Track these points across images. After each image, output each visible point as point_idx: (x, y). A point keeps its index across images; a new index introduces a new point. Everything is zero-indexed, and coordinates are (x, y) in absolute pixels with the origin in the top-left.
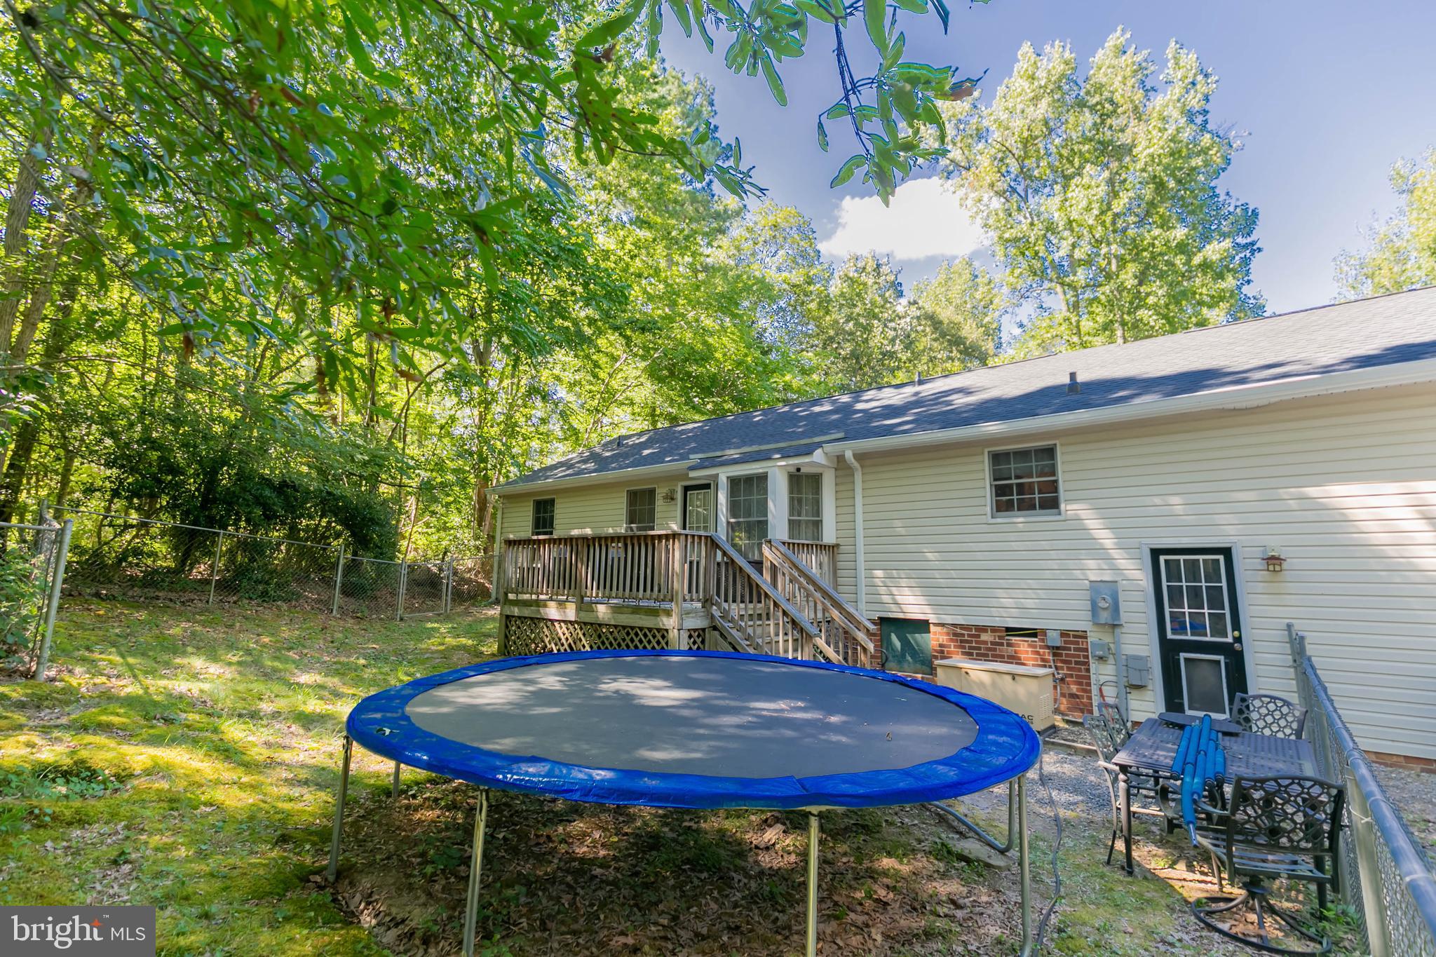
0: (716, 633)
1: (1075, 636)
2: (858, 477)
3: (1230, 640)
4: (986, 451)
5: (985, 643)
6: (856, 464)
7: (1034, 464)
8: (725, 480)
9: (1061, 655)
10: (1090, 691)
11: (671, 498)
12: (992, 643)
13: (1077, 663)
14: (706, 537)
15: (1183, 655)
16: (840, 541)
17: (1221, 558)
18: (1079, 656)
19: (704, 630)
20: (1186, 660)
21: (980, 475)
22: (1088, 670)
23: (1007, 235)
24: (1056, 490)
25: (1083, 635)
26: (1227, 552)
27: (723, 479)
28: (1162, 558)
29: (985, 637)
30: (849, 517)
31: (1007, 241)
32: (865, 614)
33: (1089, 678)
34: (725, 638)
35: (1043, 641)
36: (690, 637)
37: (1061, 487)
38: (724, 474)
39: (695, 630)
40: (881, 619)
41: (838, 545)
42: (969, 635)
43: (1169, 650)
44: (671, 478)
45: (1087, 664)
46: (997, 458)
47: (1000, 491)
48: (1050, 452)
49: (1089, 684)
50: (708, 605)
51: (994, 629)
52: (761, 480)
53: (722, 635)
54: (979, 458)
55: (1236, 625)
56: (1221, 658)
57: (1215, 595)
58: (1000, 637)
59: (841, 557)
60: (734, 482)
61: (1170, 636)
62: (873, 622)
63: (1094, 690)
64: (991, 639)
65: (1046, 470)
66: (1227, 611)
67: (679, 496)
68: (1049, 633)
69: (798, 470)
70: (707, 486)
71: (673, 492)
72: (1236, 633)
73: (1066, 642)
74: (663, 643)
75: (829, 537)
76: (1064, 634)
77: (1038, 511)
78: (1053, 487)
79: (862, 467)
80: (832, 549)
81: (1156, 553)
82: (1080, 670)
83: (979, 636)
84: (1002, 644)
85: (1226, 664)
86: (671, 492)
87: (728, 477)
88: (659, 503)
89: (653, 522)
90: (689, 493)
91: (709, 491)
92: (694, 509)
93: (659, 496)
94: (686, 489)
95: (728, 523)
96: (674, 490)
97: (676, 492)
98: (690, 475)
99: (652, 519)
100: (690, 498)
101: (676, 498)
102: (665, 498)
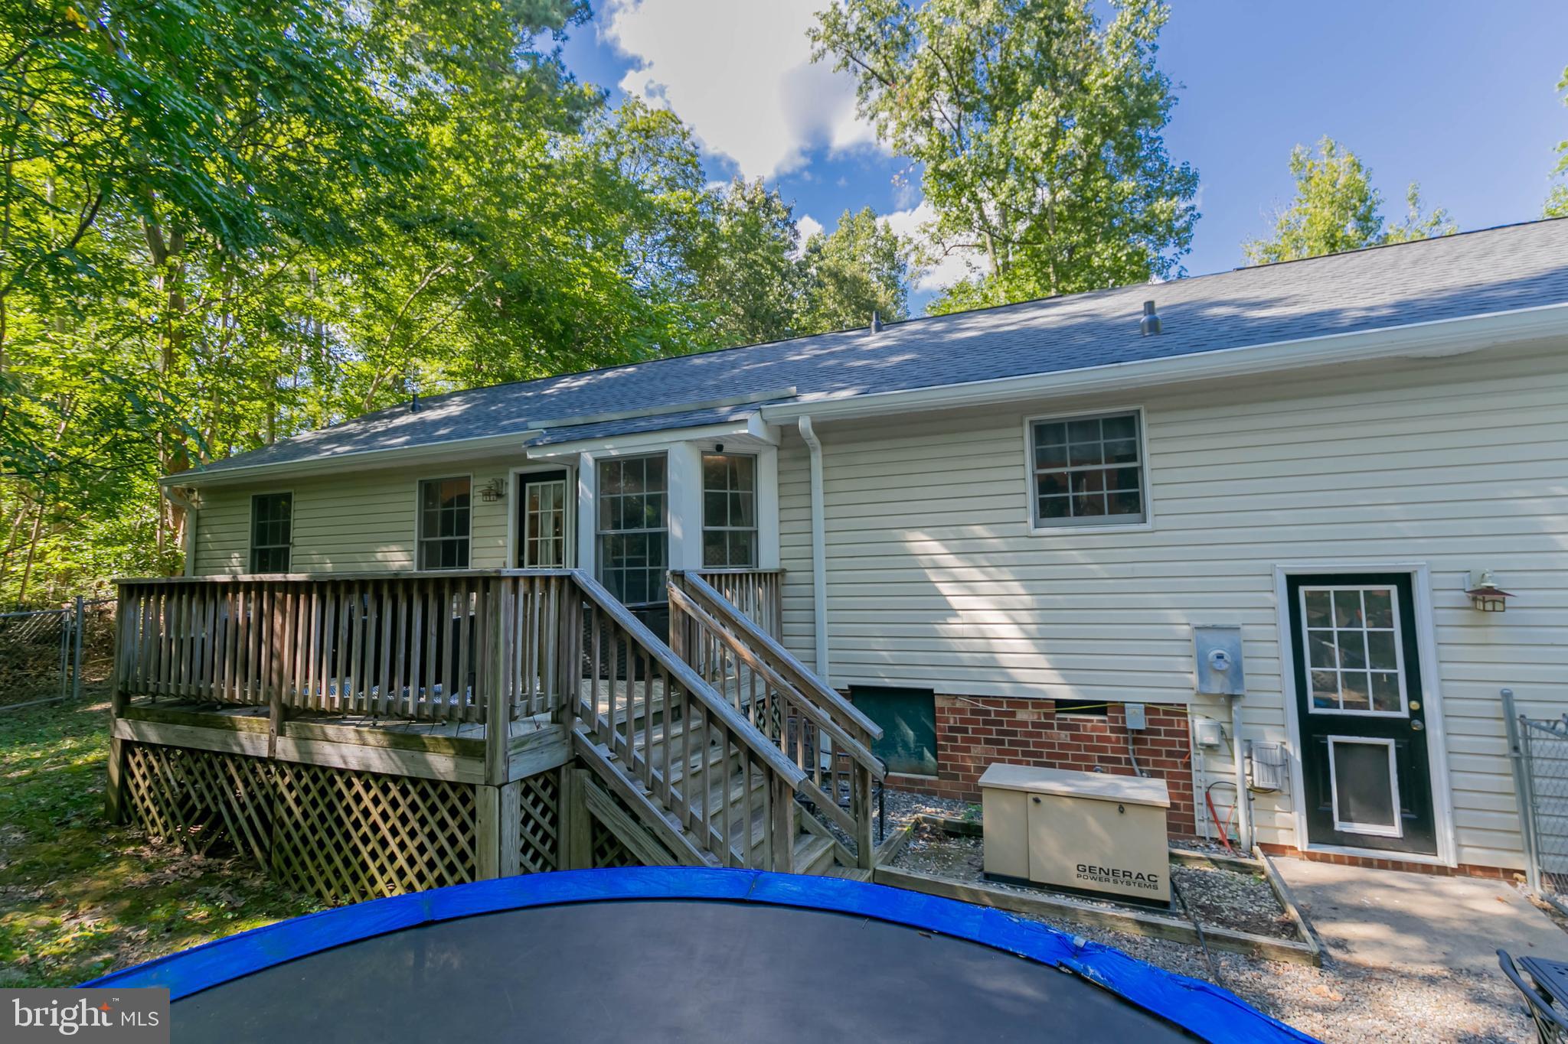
0: (583, 773)
1: (1166, 713)
2: (817, 461)
3: (1404, 714)
4: (1027, 420)
5: (1024, 724)
6: (814, 440)
7: (1102, 442)
8: (591, 463)
9: (1145, 742)
10: (1191, 797)
11: (496, 493)
12: (1035, 725)
13: (1170, 754)
14: (561, 579)
15: (1332, 739)
16: (786, 564)
17: (1393, 589)
18: (1173, 744)
19: (556, 771)
20: (1336, 744)
21: (1018, 460)
22: (1188, 765)
23: (943, 167)
24: (1135, 483)
25: (1179, 711)
26: (1404, 581)
27: (588, 459)
28: (1303, 590)
29: (1022, 715)
30: (802, 526)
31: (944, 174)
32: (830, 681)
33: (1189, 776)
34: (600, 782)
35: (1115, 720)
36: (526, 793)
37: (1149, 478)
38: (588, 455)
39: (536, 777)
40: (852, 688)
41: (783, 571)
42: (997, 713)
43: (1313, 730)
44: (500, 461)
45: (1186, 754)
46: (1042, 432)
47: (1046, 484)
48: (1128, 424)
49: (1190, 787)
50: (565, 715)
51: (1038, 703)
52: (654, 468)
53: (595, 777)
54: (1014, 432)
55: (1415, 691)
56: (1391, 743)
57: (1381, 647)
58: (1047, 716)
59: (786, 590)
60: (608, 469)
61: (1313, 710)
62: (842, 692)
63: (1198, 796)
64: (1034, 718)
65: (1121, 451)
66: (1401, 670)
67: (511, 491)
68: (1129, 709)
69: (719, 448)
70: (560, 475)
71: (502, 482)
72: (1415, 705)
73: (1151, 722)
74: (464, 812)
75: (768, 558)
76: (1150, 709)
77: (1106, 517)
78: (1130, 479)
79: (823, 444)
80: (774, 579)
81: (1294, 582)
82: (1175, 765)
83: (1013, 714)
84: (1051, 727)
85: (1398, 750)
86: (497, 484)
87: (596, 460)
88: (476, 501)
89: (467, 534)
90: (528, 485)
91: (563, 482)
92: (539, 512)
93: (477, 490)
94: (524, 479)
95: (598, 537)
96: (502, 480)
97: (507, 484)
98: (530, 456)
99: (464, 529)
100: (531, 495)
101: (507, 494)
102: (487, 494)
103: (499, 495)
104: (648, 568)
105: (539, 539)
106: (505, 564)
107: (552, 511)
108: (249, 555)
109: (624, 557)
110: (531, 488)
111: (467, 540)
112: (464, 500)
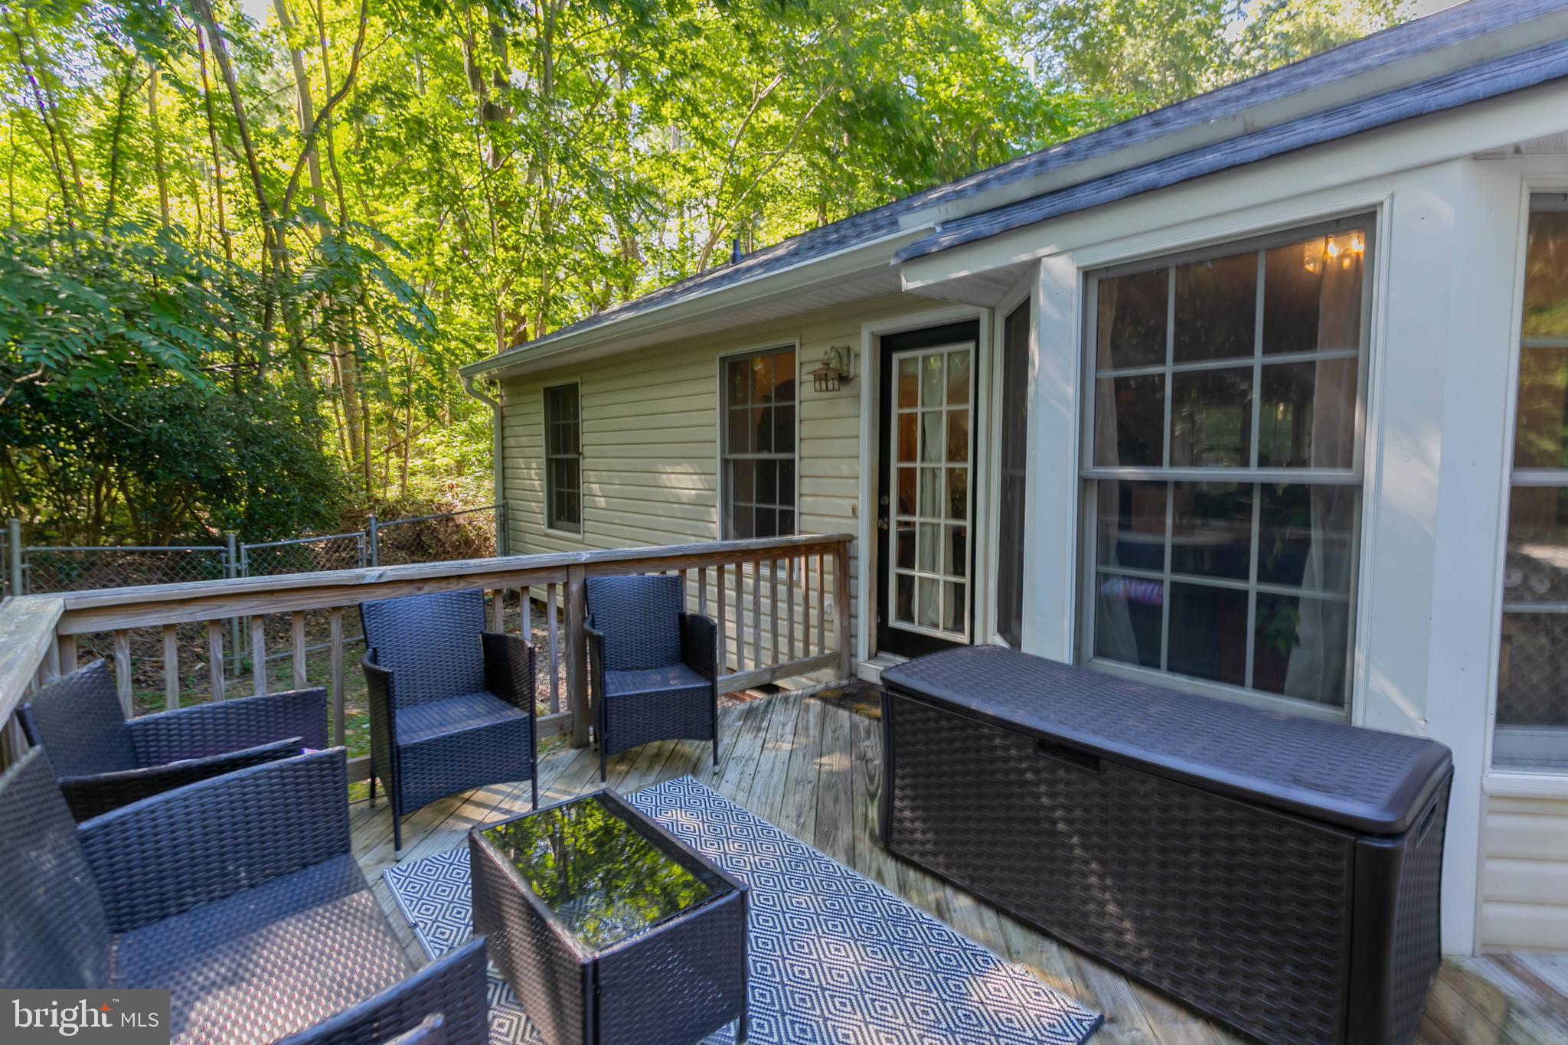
8: (1070, 281)
11: (838, 376)
27: (1061, 271)
38: (1063, 260)
60: (1120, 294)
67: (865, 369)
71: (847, 354)
86: (840, 357)
87: (1087, 274)
88: (806, 391)
89: (793, 450)
90: (896, 357)
91: (971, 346)
92: (919, 410)
93: (807, 368)
94: (888, 344)
95: (1084, 483)
96: (849, 349)
97: (857, 356)
98: (907, 285)
99: (787, 442)
100: (902, 377)
101: (857, 376)
102: (820, 377)
103: (844, 379)
104: (1253, 585)
105: (918, 465)
106: (854, 510)
107: (945, 408)
108: (544, 466)
109: (1168, 540)
110: (901, 362)
111: (793, 461)
112: (787, 390)
